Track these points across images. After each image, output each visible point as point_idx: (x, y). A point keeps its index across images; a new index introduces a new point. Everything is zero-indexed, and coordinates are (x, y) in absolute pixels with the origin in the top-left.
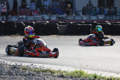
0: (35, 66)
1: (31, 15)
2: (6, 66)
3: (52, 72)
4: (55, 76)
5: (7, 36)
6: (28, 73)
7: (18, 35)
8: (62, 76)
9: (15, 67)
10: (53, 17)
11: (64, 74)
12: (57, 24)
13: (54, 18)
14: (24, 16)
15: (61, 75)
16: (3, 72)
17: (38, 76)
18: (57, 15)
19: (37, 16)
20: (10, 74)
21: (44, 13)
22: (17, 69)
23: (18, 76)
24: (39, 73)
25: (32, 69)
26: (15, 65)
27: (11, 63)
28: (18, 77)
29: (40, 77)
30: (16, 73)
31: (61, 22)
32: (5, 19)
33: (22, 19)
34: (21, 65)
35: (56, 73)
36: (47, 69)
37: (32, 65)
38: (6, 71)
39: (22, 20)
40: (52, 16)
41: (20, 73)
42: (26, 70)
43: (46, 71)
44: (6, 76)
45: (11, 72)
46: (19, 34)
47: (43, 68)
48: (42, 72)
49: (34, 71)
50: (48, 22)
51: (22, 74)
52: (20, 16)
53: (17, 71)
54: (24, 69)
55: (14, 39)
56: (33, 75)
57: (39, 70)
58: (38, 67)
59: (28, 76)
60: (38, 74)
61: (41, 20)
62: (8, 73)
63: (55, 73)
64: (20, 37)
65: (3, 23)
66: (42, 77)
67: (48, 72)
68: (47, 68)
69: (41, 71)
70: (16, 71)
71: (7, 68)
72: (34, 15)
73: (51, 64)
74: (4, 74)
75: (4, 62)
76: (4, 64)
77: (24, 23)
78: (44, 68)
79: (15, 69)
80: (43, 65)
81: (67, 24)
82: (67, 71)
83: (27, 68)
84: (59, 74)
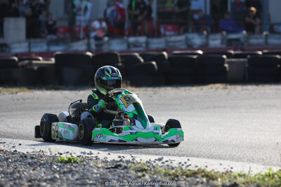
0: (166, 163)
1: (159, 35)
2: (97, 163)
3: (210, 177)
6: (149, 180)
7: (127, 85)
8: (234, 186)
9: (117, 167)
10: (214, 40)
11: (240, 181)
12: (225, 57)
13: (216, 42)
14: (142, 39)
15: (232, 183)
16: (88, 178)
17: (175, 186)
18: (223, 35)
19: (173, 39)
20: (105, 182)
21: (190, 30)
22: (122, 171)
24: (176, 179)
25: (160, 169)
26: (117, 162)
27: (108, 156)
30: (121, 179)
31: (235, 50)
32: (93, 46)
33: (136, 45)
34: (133, 159)
35: (219, 179)
36: (196, 169)
37: (160, 160)
38: (95, 176)
39: (136, 49)
40: (212, 36)
41: (130, 180)
42: (144, 173)
43: (194, 174)
45: (106, 179)
46: (128, 82)
47: (188, 166)
48: (185, 177)
49: (166, 175)
50: (200, 52)
52: (132, 39)
53: (121, 175)
54: (140, 171)
57: (176, 171)
58: (175, 164)
61: (184, 46)
62: (100, 180)
63: (217, 179)
64: (133, 91)
65: (89, 56)
67: (199, 176)
68: (196, 166)
69: (183, 175)
70: (119, 176)
71: (98, 168)
72: (165, 36)
73: (208, 157)
74: (91, 182)
75: (91, 153)
76: (91, 159)
77: (141, 55)
78: (190, 168)
79: (118, 171)
80: (188, 160)
81: (249, 56)
82: (247, 173)
83: (148, 166)
84: (227, 181)
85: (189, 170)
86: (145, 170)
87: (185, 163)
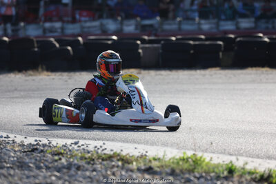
0: (82, 147)
1: (74, 21)
2: (13, 146)
3: (125, 161)
4: (132, 171)
5: (17, 72)
6: (65, 163)
7: (43, 70)
8: (149, 170)
9: (33, 150)
10: (128, 25)
11: (155, 164)
12: (139, 42)
13: (130, 28)
14: (58, 25)
15: (147, 166)
16: (5, 162)
17: (91, 169)
18: (137, 21)
19: (88, 24)
20: (22, 165)
21: (105, 15)
22: (39, 155)
23: (42, 172)
24: (92, 162)
25: (76, 152)
26: (34, 145)
27: (25, 140)
28: (42, 174)
29: (95, 173)
30: (38, 163)
31: (149, 36)
32: (9, 31)
33: (52, 30)
34: (49, 143)
35: (134, 163)
36: (112, 153)
37: (76, 143)
38: (12, 159)
39: (51, 34)
40: (126, 22)
41: (47, 164)
42: (61, 156)
43: (110, 158)
44: (12, 172)
45: (23, 162)
46: (44, 67)
47: (103, 150)
48: (100, 161)
49: (82, 158)
50: (115, 38)
51: (50, 165)
52: (47, 25)
53: (38, 158)
54: (56, 155)
55: (33, 80)
56: (78, 168)
57: (92, 155)
58: (91, 148)
59: (65, 170)
60: (91, 165)
61: (99, 32)
62: (18, 164)
63: (132, 163)
64: (48, 75)
65: (5, 41)
66: (100, 174)
67: (115, 159)
68: (112, 150)
69: (98, 158)
70: (36, 160)
71: (15, 151)
72: (80, 21)
73: (123, 141)
74: (8, 165)
75: (8, 137)
76: (8, 143)
77: (56, 40)
78: (105, 152)
79: (35, 154)
80: (104, 144)
81: (162, 42)
82: (162, 157)
83: (65, 150)
84: (142, 164)
85: (105, 154)
86: (61, 154)
87: (101, 147)
